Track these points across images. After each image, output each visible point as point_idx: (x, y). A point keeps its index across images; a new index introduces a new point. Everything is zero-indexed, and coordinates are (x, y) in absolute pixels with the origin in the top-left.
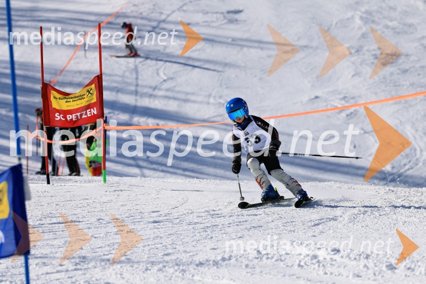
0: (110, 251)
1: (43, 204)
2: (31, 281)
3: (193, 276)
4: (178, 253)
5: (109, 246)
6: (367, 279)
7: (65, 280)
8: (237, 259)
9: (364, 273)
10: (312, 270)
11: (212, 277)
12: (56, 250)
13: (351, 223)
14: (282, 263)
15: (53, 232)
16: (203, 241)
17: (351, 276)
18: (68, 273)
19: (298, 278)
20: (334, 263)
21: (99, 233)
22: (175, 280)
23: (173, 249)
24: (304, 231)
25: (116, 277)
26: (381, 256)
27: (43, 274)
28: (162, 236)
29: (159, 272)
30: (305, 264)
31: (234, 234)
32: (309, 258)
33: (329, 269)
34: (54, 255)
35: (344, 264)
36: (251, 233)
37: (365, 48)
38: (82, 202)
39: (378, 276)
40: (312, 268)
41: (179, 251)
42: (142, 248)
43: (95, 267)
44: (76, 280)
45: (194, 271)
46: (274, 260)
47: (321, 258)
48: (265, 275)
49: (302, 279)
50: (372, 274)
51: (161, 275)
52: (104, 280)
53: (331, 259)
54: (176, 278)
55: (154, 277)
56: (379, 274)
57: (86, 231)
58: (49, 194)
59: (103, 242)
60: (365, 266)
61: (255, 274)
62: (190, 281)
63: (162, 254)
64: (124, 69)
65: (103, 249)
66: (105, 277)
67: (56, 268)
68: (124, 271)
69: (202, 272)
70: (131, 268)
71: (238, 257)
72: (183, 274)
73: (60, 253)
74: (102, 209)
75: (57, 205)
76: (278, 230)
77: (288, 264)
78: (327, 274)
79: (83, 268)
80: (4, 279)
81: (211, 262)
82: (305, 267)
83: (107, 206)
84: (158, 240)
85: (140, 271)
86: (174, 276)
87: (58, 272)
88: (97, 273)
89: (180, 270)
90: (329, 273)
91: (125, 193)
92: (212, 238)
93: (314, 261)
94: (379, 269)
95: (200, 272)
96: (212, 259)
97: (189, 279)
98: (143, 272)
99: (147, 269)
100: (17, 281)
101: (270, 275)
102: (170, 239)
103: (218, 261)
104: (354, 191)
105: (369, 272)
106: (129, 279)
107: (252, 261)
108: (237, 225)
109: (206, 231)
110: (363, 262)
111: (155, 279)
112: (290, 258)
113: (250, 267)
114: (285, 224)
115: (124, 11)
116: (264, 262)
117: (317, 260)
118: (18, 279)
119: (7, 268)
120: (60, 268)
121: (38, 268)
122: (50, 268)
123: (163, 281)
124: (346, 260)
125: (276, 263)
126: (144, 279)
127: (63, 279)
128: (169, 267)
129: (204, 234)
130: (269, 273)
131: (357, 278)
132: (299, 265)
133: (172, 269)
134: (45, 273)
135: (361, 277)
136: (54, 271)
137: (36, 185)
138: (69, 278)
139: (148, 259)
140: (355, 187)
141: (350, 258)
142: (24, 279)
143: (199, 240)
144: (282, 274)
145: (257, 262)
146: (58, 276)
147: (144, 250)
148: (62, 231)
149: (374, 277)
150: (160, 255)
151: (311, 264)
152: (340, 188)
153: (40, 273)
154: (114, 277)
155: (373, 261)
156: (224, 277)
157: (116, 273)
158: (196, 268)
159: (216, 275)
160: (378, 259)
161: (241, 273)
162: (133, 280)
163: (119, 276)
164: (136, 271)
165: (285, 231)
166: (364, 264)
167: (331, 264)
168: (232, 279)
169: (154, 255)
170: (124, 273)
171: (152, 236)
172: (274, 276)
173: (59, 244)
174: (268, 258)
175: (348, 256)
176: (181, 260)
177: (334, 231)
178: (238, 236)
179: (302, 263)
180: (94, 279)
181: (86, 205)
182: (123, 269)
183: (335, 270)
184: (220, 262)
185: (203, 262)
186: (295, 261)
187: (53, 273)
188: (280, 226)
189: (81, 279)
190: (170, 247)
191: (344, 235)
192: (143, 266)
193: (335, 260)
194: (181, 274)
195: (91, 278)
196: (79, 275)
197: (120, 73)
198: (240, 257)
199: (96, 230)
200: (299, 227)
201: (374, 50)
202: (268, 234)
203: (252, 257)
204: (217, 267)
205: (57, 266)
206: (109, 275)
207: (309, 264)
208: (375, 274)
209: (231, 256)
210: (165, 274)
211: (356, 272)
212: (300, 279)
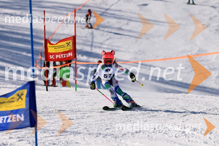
0: (78, 126)
1: (44, 101)
2: (38, 141)
3: (121, 140)
4: (113, 128)
5: (78, 123)
6: (210, 144)
7: (55, 140)
8: (143, 132)
9: (209, 141)
10: (182, 139)
11: (130, 141)
12: (51, 125)
13: (202, 115)
14: (167, 135)
15: (49, 116)
16: (126, 123)
17: (202, 142)
18: (57, 137)
19: (175, 143)
20: (193, 136)
21: (72, 117)
22: (111, 142)
23: (110, 126)
24: (178, 119)
25: (81, 140)
26: (218, 133)
27: (44, 137)
28: (105, 119)
29: (103, 138)
30: (179, 136)
31: (142, 119)
32: (181, 133)
33: (191, 139)
34: (50, 127)
35: (199, 136)
36: (151, 119)
37: (211, 25)
38: (64, 100)
39: (216, 143)
40: (182, 138)
41: (114, 127)
42: (94, 125)
43: (71, 135)
44: (61, 141)
45: (121, 138)
46: (162, 133)
47: (187, 133)
48: (158, 141)
49: (177, 143)
50: (213, 142)
51: (104, 139)
52: (75, 141)
53: (192, 133)
54: (112, 141)
55: (100, 140)
56: (217, 142)
57: (66, 115)
58: (47, 96)
59: (75, 121)
60: (210, 138)
61: (153, 140)
62: (119, 143)
63: (105, 128)
64: (87, 33)
65: (75, 125)
66: (76, 140)
67: (51, 134)
68: (85, 137)
69: (125, 139)
70: (89, 136)
71: (144, 131)
72: (115, 139)
73: (53, 127)
74: (74, 104)
75: (51, 102)
76: (165, 118)
77: (170, 136)
78: (190, 141)
79: (64, 135)
80: (24, 139)
81: (130, 134)
82: (179, 137)
83: (77, 103)
84: (103, 121)
85: (93, 137)
86: (111, 140)
87: (51, 136)
88: (71, 138)
89: (114, 137)
90: (191, 141)
91: (87, 97)
92: (131, 121)
93: (183, 134)
94: (217, 139)
95: (124, 138)
96: (130, 132)
97: (118, 142)
98: (95, 138)
99: (97, 136)
100: (30, 140)
101: (161, 141)
102: (109, 121)
103: (134, 133)
104: (204, 99)
105: (211, 141)
106: (88, 141)
107: (151, 133)
108: (144, 115)
109: (128, 118)
110: (209, 135)
111: (101, 141)
112: (171, 132)
113: (150, 137)
114: (168, 115)
115: (87, 3)
116: (157, 134)
117: (184, 134)
118: (31, 139)
119: (26, 134)
120: (52, 134)
121: (41, 134)
122: (48, 134)
123: (105, 143)
124: (200, 135)
125: (164, 135)
126: (96, 141)
127: (54, 140)
128: (108, 136)
129: (127, 119)
130: (160, 140)
131: (205, 144)
132: (176, 136)
133: (110, 136)
134: (45, 137)
135: (207, 143)
136: (50, 136)
137: (41, 91)
138: (57, 139)
139: (98, 131)
140: (205, 97)
141: (202, 134)
142: (34, 139)
143: (124, 122)
144: (167, 141)
145: (154, 134)
146: (52, 138)
147: (96, 126)
148: (54, 115)
149: (214, 144)
150: (104, 129)
151: (182, 136)
152: (197, 97)
153: (42, 137)
154: (80, 140)
155: (214, 135)
156: (136, 141)
157: (81, 138)
158: (122, 136)
159: (132, 140)
160: (217, 134)
161: (146, 139)
162: (90, 142)
163: (82, 139)
164: (92, 137)
165: (168, 119)
166: (209, 137)
167: (192, 136)
168: (140, 143)
169: (101, 129)
170: (85, 138)
171: (100, 119)
172: (162, 141)
173: (52, 122)
174: (159, 132)
175: (201, 132)
176: (115, 132)
177: (194, 119)
178: (144, 121)
179: (177, 135)
180: (70, 141)
181: (66, 102)
182: (85, 136)
183: (194, 139)
184: (135, 133)
185: (126, 133)
186: (173, 134)
187: (49, 137)
188: (166, 116)
189: (63, 140)
190: (109, 125)
191: (199, 122)
192: (95, 135)
193: (194, 134)
194: (114, 139)
195: (68, 140)
196: (62, 138)
197: (84, 35)
198: (145, 131)
199: (71, 115)
200: (175, 117)
201: (216, 26)
202: (160, 120)
203: (151, 132)
204: (133, 136)
205: (51, 133)
206: (77, 139)
207: (181, 136)
208: (214, 142)
209: (140, 131)
210: (106, 139)
211: (205, 141)
212: (176, 143)
